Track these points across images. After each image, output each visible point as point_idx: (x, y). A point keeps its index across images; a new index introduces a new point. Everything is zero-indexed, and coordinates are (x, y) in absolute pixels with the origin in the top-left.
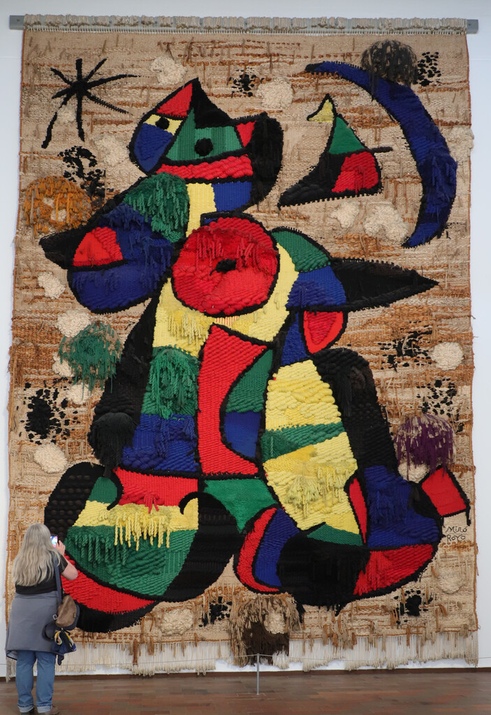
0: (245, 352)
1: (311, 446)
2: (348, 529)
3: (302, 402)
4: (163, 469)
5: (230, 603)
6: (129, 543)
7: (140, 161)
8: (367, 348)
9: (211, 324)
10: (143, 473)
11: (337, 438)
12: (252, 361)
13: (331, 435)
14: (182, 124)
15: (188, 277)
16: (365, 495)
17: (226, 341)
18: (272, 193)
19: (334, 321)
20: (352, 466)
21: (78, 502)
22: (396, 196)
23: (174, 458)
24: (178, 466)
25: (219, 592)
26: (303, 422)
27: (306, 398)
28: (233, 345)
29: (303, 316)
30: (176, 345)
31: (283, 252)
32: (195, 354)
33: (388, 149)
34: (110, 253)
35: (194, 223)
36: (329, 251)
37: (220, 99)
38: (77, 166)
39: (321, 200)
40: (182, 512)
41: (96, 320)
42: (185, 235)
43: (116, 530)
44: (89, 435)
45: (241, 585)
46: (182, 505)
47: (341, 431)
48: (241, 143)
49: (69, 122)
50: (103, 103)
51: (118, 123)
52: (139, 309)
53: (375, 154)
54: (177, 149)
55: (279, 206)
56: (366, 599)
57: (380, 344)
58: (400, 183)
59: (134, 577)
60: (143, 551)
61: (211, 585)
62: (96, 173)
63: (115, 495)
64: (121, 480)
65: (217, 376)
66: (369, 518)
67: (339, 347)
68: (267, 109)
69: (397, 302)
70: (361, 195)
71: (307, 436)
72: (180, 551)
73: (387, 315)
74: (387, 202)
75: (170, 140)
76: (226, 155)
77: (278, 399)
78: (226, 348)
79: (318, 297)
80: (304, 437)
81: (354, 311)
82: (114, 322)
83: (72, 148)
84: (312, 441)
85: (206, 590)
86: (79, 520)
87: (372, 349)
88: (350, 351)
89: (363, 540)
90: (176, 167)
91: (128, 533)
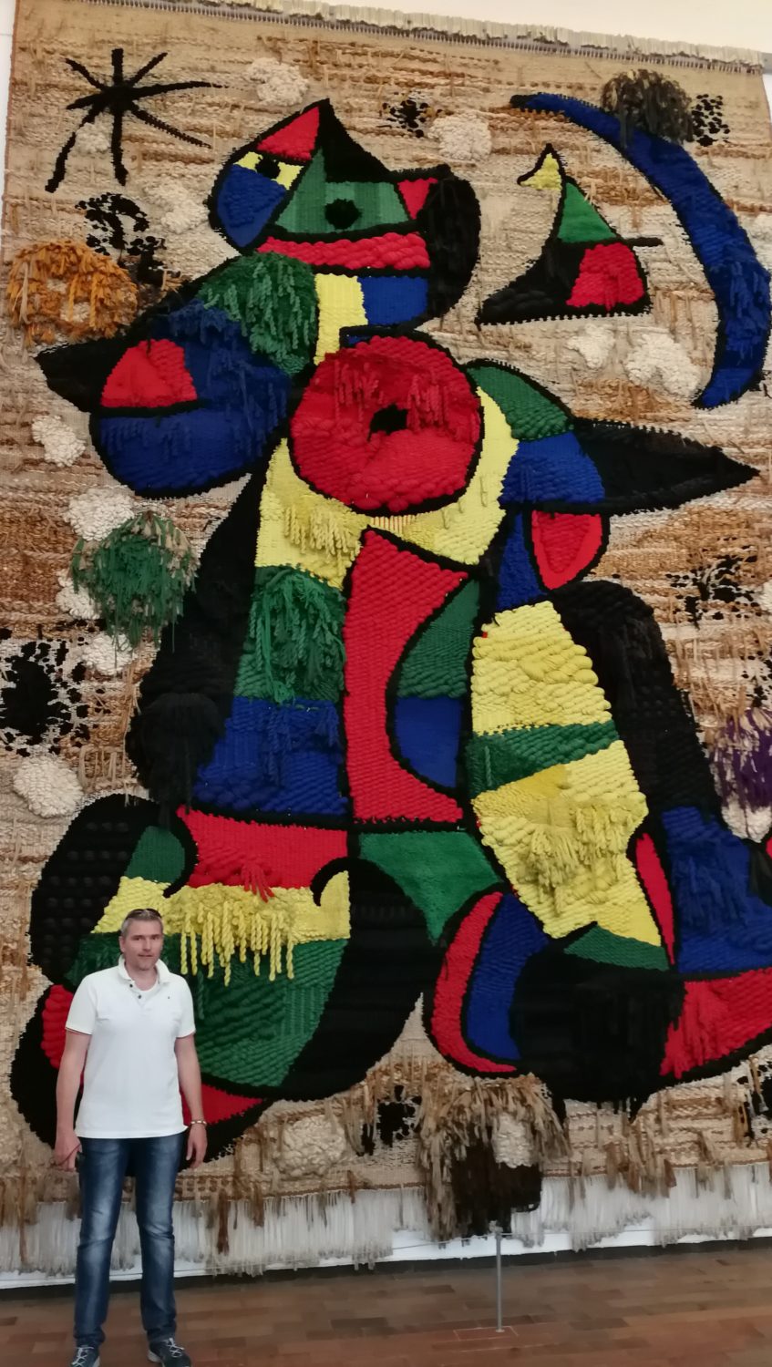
0: (428, 583)
1: (559, 765)
2: (641, 937)
3: (538, 680)
4: (278, 809)
5: (418, 1100)
6: (211, 968)
7: (227, 228)
8: (649, 583)
9: (365, 527)
10: (238, 819)
11: (606, 751)
12: (442, 600)
13: (595, 746)
14: (302, 172)
15: (320, 438)
16: (667, 865)
17: (393, 561)
18: (464, 299)
19: (586, 531)
20: (637, 807)
21: (105, 880)
22: (675, 319)
23: (299, 787)
24: (308, 803)
25: (397, 1076)
26: (542, 719)
27: (546, 672)
28: (407, 570)
29: (530, 519)
30: (299, 564)
31: (487, 402)
32: (336, 583)
33: (655, 242)
34: (171, 386)
35: (328, 342)
36: (569, 406)
37: (369, 137)
38: (110, 229)
39: (549, 318)
40: (317, 900)
41: (145, 510)
42: (312, 361)
43: (184, 941)
44: (129, 737)
45: (440, 1059)
46: (317, 888)
47: (612, 739)
48: (407, 212)
49: (98, 151)
50: (161, 125)
51: (188, 160)
52: (229, 493)
53: (635, 248)
54: (294, 213)
55: (477, 322)
56: (684, 1085)
57: (669, 576)
58: (679, 298)
59: (221, 1045)
60: (239, 987)
61: (379, 1059)
62: (146, 243)
63: (179, 865)
64: (193, 832)
65: (379, 626)
66: (677, 912)
67: (597, 579)
68: (448, 160)
69: (693, 502)
70: (616, 314)
71: (551, 747)
72: (315, 985)
73: (676, 524)
74: (660, 329)
75: (282, 198)
76: (381, 230)
77: (494, 674)
78: (394, 574)
79: (554, 486)
80: (546, 749)
81: (620, 515)
82: (179, 516)
83: (103, 196)
84: (561, 757)
85: (369, 1072)
86: (104, 918)
87: (656, 584)
88: (619, 587)
89: (668, 957)
91: (208, 949)
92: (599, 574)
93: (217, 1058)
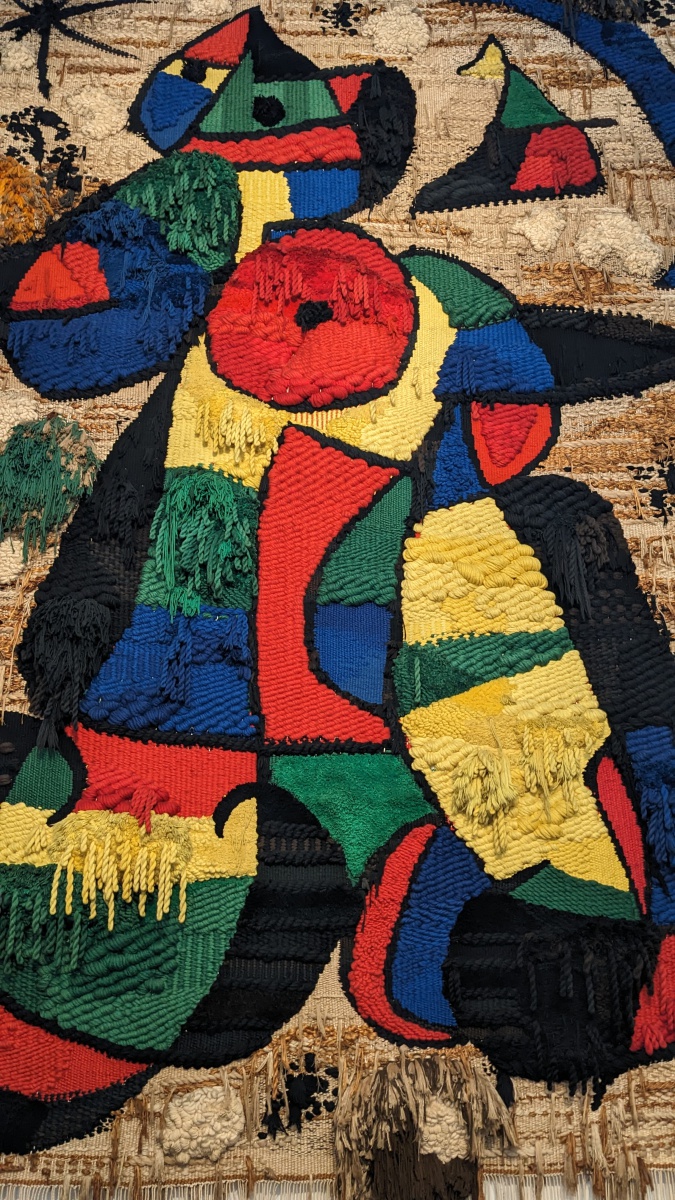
0: (354, 480)
1: (504, 678)
2: (604, 880)
3: (478, 583)
4: (179, 728)
5: (333, 1072)
6: (93, 906)
7: (150, 133)
8: (607, 476)
9: (285, 424)
10: (134, 738)
11: (558, 662)
12: (369, 499)
13: (546, 655)
14: (229, 76)
15: (238, 333)
16: (634, 796)
17: (316, 458)
18: (398, 189)
19: (533, 422)
20: (601, 729)
22: (631, 198)
23: (203, 704)
24: (213, 722)
25: (307, 1041)
26: (483, 627)
27: (486, 575)
28: (331, 467)
29: (470, 411)
30: (212, 464)
31: (423, 292)
32: (253, 482)
33: (609, 122)
34: (85, 287)
35: (250, 240)
36: (514, 292)
37: (299, 38)
38: (31, 139)
39: (491, 204)
40: (219, 832)
41: (51, 411)
42: (234, 258)
44: (19, 649)
45: (359, 1022)
46: (221, 817)
47: (565, 648)
48: (338, 107)
49: (23, 68)
50: (88, 41)
51: (112, 71)
52: (139, 394)
53: (586, 130)
54: (220, 113)
55: (412, 211)
57: (631, 468)
58: (638, 177)
59: (101, 998)
60: (126, 931)
61: (287, 1021)
62: (67, 151)
63: (67, 790)
64: (83, 753)
65: (297, 527)
67: (547, 473)
68: (383, 56)
69: (657, 388)
70: (566, 197)
71: (494, 657)
72: (214, 930)
73: (638, 411)
74: (615, 209)
75: (207, 101)
76: (309, 125)
77: (427, 577)
78: (314, 473)
79: (497, 374)
80: (487, 660)
81: (573, 404)
82: (86, 417)
83: (26, 109)
84: (505, 669)
85: (275, 1036)
87: (615, 477)
88: (571, 482)
89: (640, 907)
90: (216, 143)
91: (89, 884)
92: (550, 468)
93: (97, 1013)
